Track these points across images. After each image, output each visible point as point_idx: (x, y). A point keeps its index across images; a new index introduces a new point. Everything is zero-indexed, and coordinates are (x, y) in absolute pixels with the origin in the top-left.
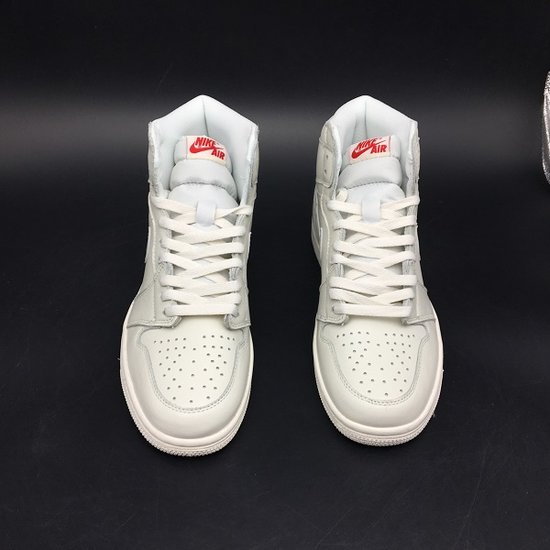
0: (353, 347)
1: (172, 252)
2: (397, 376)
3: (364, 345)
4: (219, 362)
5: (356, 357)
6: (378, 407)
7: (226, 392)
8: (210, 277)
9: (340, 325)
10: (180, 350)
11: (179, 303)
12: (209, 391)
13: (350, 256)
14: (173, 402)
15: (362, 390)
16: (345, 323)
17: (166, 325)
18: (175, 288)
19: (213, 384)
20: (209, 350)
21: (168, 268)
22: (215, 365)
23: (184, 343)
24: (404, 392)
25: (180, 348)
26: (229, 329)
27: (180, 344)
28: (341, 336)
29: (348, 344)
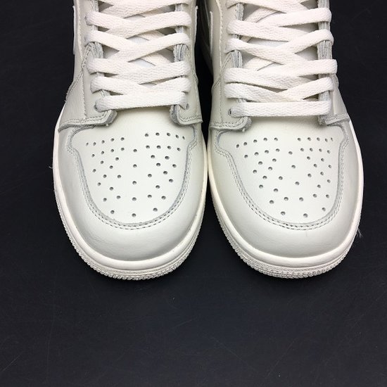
0: (259, 158)
1: (100, 29)
2: (317, 191)
3: (273, 154)
4: (166, 165)
5: (263, 170)
6: (295, 232)
7: (177, 201)
8: (148, 59)
9: (239, 131)
10: (118, 153)
11: (112, 93)
12: (156, 201)
13: (251, 40)
14: (111, 216)
15: (274, 211)
16: (247, 128)
17: (99, 122)
18: (106, 75)
19: (161, 192)
20: (153, 151)
21: (96, 49)
22: (162, 168)
23: (123, 144)
24: (328, 211)
25: (117, 150)
26: (178, 125)
27: (117, 145)
28: (241, 145)
29: (251, 155)
